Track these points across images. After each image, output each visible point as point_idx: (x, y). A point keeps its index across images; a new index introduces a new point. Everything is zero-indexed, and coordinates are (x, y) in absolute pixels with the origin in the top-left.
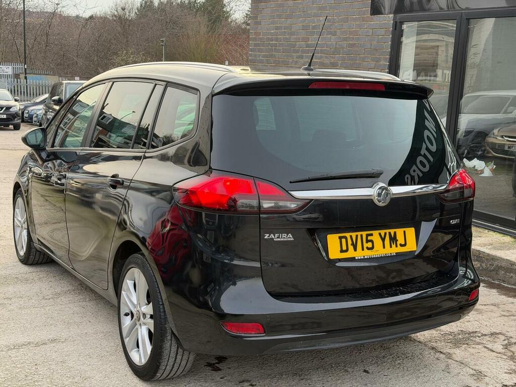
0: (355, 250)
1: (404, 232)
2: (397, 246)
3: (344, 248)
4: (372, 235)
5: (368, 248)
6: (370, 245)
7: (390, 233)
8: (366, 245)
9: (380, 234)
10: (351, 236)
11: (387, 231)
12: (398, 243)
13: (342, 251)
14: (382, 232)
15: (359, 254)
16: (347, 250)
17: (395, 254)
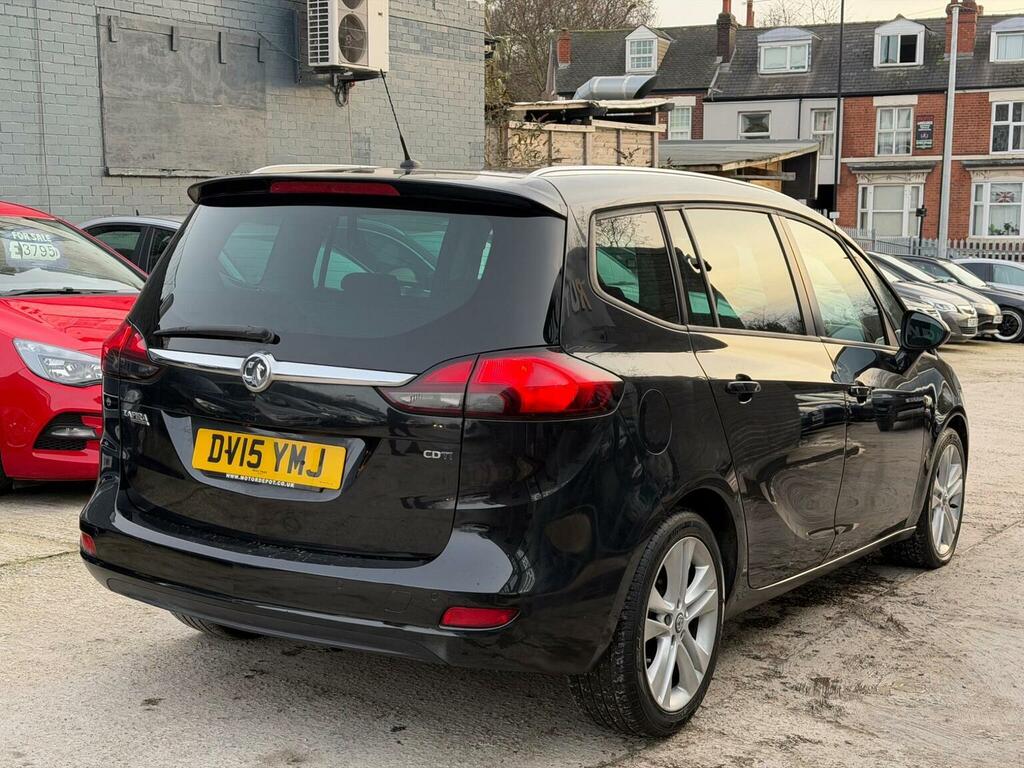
0: (230, 462)
1: (323, 451)
2: (300, 473)
3: (215, 456)
4: (262, 443)
5: (250, 465)
6: (254, 459)
7: (294, 447)
8: (247, 458)
9: (276, 445)
10: (230, 438)
11: (291, 443)
12: (306, 467)
13: (211, 459)
14: (281, 443)
15: (234, 470)
16: (217, 460)
17: (292, 486)
